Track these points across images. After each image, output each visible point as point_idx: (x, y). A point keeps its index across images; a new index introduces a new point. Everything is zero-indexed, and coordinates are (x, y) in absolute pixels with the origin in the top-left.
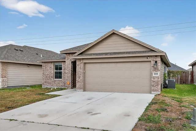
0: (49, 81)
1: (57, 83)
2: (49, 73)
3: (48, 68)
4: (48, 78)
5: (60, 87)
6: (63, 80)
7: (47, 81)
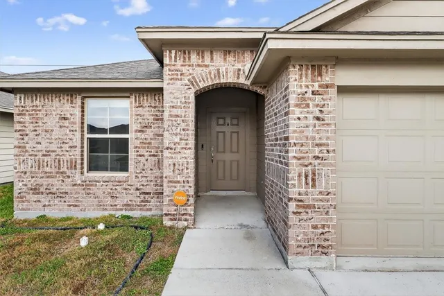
0: (56, 184)
1: (99, 193)
2: (53, 147)
3: (52, 121)
4: (48, 169)
5: (118, 214)
6: (133, 180)
7: (45, 182)
